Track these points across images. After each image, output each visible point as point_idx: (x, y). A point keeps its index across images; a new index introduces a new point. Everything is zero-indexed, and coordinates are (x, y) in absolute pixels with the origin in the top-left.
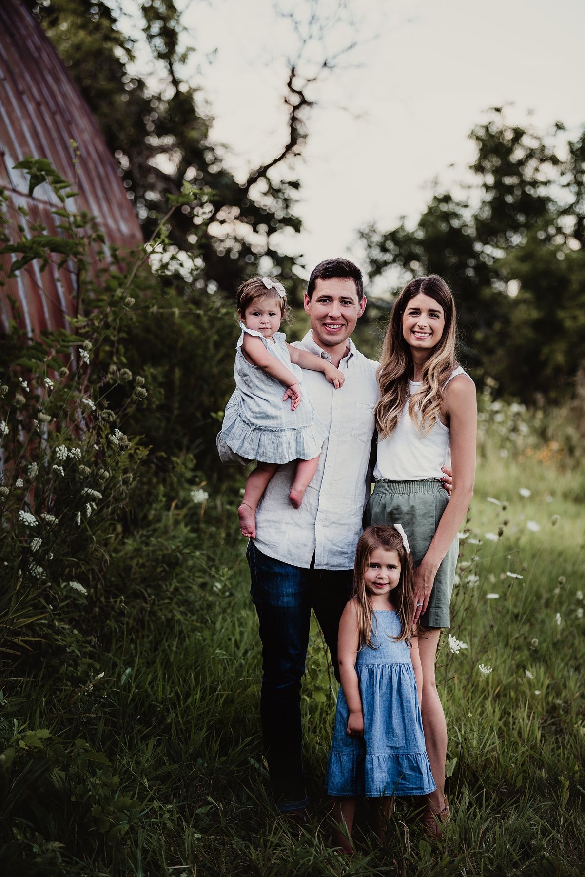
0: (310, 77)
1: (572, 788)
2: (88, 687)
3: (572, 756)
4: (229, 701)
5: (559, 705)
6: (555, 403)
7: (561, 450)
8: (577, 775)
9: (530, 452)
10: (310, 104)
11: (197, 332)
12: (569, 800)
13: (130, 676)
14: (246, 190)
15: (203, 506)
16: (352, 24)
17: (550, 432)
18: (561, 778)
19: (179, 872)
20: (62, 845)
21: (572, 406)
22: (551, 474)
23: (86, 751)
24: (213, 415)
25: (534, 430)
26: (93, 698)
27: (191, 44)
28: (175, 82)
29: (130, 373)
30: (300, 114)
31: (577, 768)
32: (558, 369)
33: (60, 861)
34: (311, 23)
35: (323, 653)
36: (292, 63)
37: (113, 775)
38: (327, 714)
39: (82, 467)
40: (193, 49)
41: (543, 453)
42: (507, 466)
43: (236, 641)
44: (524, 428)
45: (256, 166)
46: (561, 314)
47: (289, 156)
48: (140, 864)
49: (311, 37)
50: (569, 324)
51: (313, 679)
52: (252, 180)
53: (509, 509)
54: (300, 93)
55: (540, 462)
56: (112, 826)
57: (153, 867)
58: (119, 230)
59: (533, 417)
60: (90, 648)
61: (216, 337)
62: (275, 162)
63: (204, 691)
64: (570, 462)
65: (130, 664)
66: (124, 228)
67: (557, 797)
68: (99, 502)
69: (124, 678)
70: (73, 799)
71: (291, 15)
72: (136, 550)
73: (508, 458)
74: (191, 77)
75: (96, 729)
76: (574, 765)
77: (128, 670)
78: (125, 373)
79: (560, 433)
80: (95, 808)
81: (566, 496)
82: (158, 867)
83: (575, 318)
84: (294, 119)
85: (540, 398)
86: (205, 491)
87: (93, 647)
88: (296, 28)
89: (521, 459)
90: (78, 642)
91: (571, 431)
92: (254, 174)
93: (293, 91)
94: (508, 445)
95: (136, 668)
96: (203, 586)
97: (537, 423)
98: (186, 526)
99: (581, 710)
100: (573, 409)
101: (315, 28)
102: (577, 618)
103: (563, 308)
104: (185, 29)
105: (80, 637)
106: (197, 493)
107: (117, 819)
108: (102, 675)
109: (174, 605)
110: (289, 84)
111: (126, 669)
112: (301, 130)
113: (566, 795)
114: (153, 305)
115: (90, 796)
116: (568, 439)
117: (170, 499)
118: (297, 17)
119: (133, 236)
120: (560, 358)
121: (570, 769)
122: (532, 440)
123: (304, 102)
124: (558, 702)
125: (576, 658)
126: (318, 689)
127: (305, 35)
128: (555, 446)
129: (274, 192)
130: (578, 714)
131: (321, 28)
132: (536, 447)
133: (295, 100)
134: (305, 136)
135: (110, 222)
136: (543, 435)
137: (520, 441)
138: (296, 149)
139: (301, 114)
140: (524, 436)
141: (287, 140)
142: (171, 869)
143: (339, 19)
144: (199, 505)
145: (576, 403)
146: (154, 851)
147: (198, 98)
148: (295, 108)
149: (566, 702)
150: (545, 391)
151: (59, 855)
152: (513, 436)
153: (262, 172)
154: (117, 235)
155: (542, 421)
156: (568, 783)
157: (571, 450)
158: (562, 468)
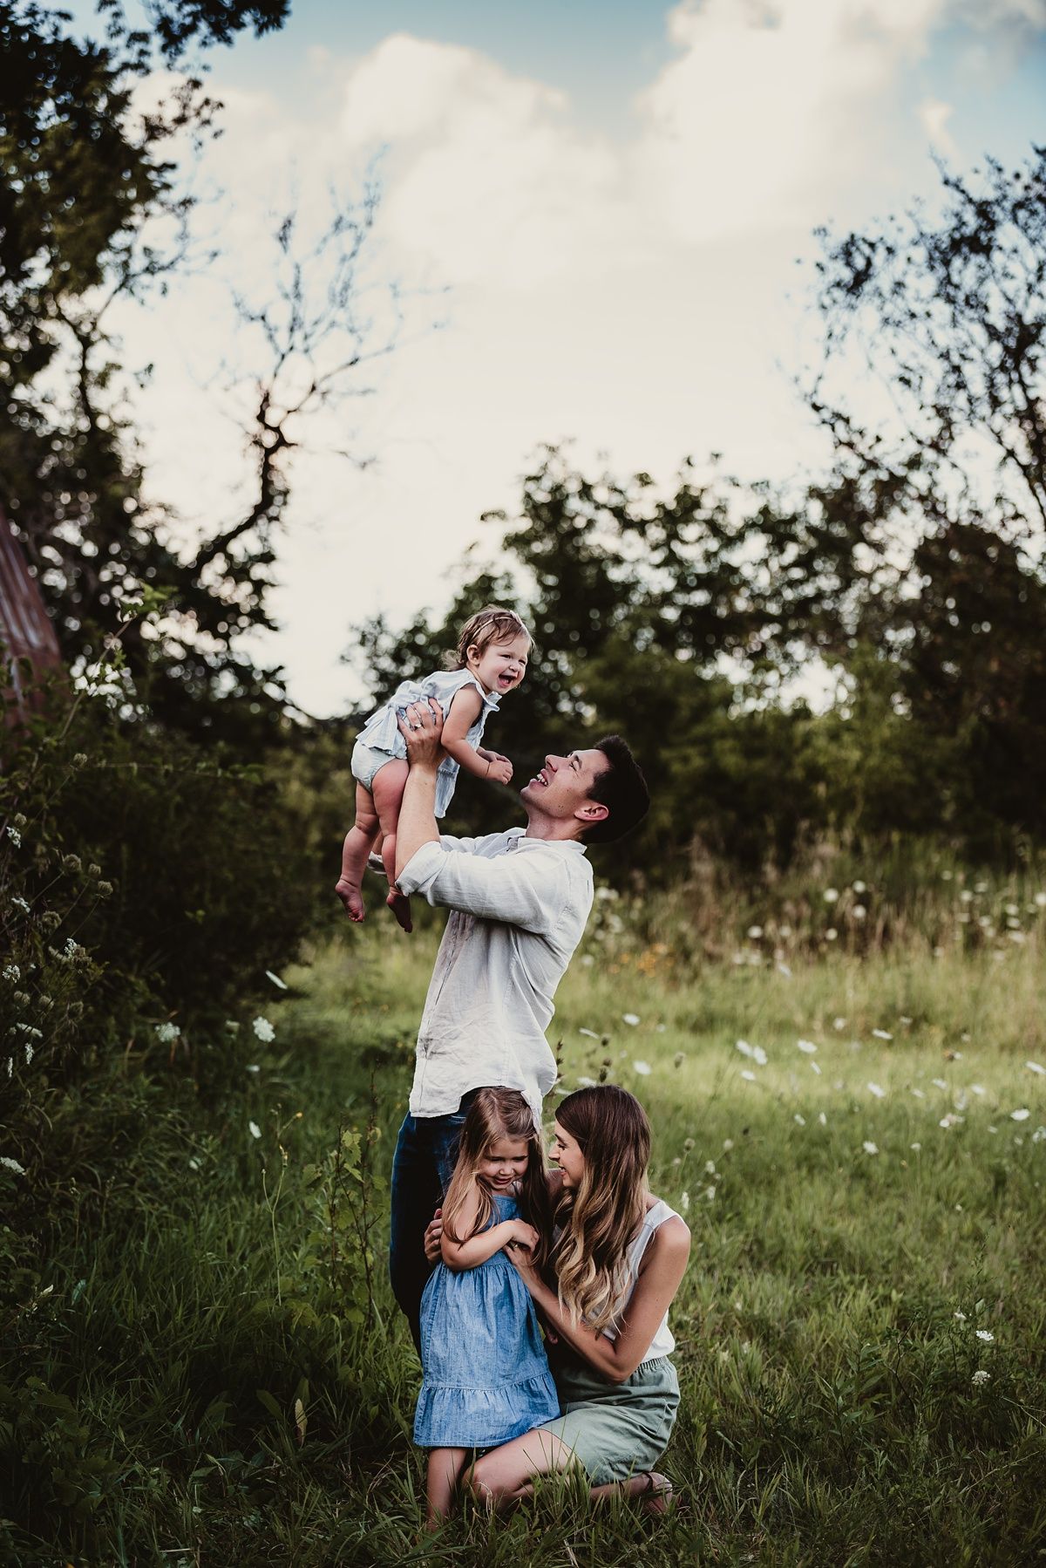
0: (291, 408)
1: (711, 1434)
2: (30, 1307)
3: (708, 1392)
4: (228, 1325)
5: (687, 1323)
6: (661, 885)
7: (670, 955)
8: (716, 1417)
9: (626, 958)
10: (289, 445)
11: (153, 792)
12: (707, 1451)
13: (85, 1291)
14: (195, 571)
15: (173, 1046)
16: (352, 331)
17: (654, 928)
18: (695, 1420)
19: (174, 1558)
20: (11, 1523)
21: (686, 889)
22: (658, 990)
23: (40, 1392)
24: (189, 914)
25: (631, 926)
26: (36, 1323)
27: (112, 357)
28: (92, 414)
29: (79, 860)
30: (275, 459)
31: (715, 1407)
32: (663, 835)
33: (12, 1543)
34: (292, 330)
35: (359, 1253)
36: (265, 387)
37: (81, 1425)
38: (367, 1340)
39: (18, 993)
40: (119, 368)
41: (646, 959)
42: (594, 980)
43: (229, 1242)
44: (616, 923)
45: (210, 535)
46: (665, 754)
47: (262, 522)
48: (122, 1547)
49: (291, 348)
50: (676, 768)
51: (345, 1290)
52: (205, 557)
53: (613, 1043)
54: (277, 430)
55: (642, 973)
56: (81, 1495)
57: (141, 1554)
58: (28, 641)
59: (629, 907)
60: (28, 1252)
61: (178, 798)
62: (241, 529)
63: (190, 1311)
64: (685, 973)
65: (82, 1273)
66: (34, 638)
67: (691, 1446)
68: (36, 1042)
69: (76, 1293)
70: (25, 1460)
71: (263, 318)
72: (77, 1111)
73: (595, 966)
74: (113, 406)
75: (42, 1367)
76: (711, 1403)
77: (82, 1283)
78: (72, 860)
79: (668, 930)
80: (57, 1472)
81: (680, 1022)
82: (147, 1554)
83: (685, 760)
84: (267, 468)
85: (638, 876)
86: (175, 1024)
87: (32, 1250)
88: (271, 337)
89: (614, 969)
90: (10, 1243)
91: (684, 926)
92: (208, 547)
93: (267, 427)
94: (594, 947)
95: (92, 1281)
96: (173, 1162)
97: (635, 915)
98: (147, 1077)
99: (717, 1328)
100: (687, 894)
101: (298, 335)
102: (706, 1200)
103: (669, 745)
104: (105, 337)
105: (14, 1236)
106: (164, 1027)
107: (88, 1487)
108: (51, 1289)
109: (136, 1192)
110: (261, 417)
111: (78, 1281)
112: (279, 484)
113: (703, 1443)
114: (101, 760)
115: (49, 1456)
116: (681, 938)
117: (124, 1036)
118: (270, 319)
119: (46, 649)
120: (665, 818)
121: (707, 1409)
122: (629, 940)
123: (281, 442)
124: (686, 1318)
125: (707, 1257)
126: (351, 1304)
127: (284, 348)
128: (662, 949)
129: (238, 572)
130: (713, 1335)
131: (306, 337)
132: (634, 951)
133: (269, 439)
134: (285, 493)
135: (15, 630)
136: (644, 933)
137: (611, 943)
138: (272, 511)
139: (278, 459)
140: (617, 934)
141: (256, 497)
142: (164, 1553)
143: (333, 324)
144: (167, 1044)
145: (690, 886)
146: (141, 1530)
147: (125, 435)
148: (269, 452)
149: (696, 1319)
150: (644, 866)
151: (9, 1535)
152: (601, 935)
153: (220, 544)
154: (25, 647)
155: (641, 912)
156: (704, 1428)
157: (686, 955)
158: (674, 981)
